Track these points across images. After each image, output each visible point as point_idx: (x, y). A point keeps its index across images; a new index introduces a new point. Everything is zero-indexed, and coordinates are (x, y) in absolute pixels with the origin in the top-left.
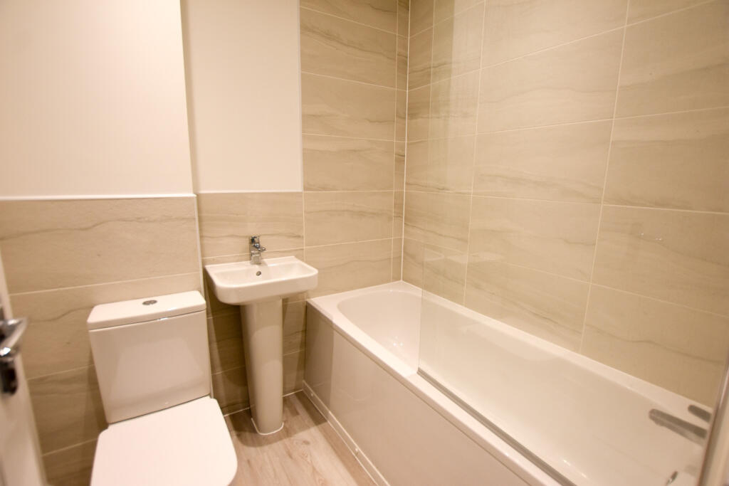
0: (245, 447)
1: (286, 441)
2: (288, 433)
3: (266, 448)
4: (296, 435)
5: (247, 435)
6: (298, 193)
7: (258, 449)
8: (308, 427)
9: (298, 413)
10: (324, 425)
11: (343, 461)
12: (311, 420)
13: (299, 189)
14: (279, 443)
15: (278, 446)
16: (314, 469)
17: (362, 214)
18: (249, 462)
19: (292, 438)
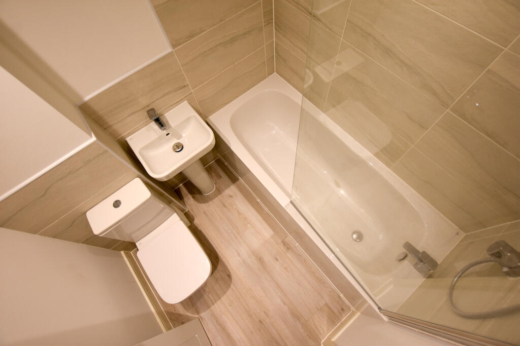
0: (200, 204)
1: (219, 197)
2: (219, 191)
3: (211, 203)
4: (224, 192)
5: (197, 196)
6: (169, 54)
7: (207, 204)
8: (229, 186)
9: (221, 177)
10: (238, 182)
11: (253, 205)
12: (230, 181)
13: (169, 50)
14: (216, 198)
15: (216, 200)
16: (239, 212)
17: (233, 40)
18: (204, 212)
19: (222, 194)
